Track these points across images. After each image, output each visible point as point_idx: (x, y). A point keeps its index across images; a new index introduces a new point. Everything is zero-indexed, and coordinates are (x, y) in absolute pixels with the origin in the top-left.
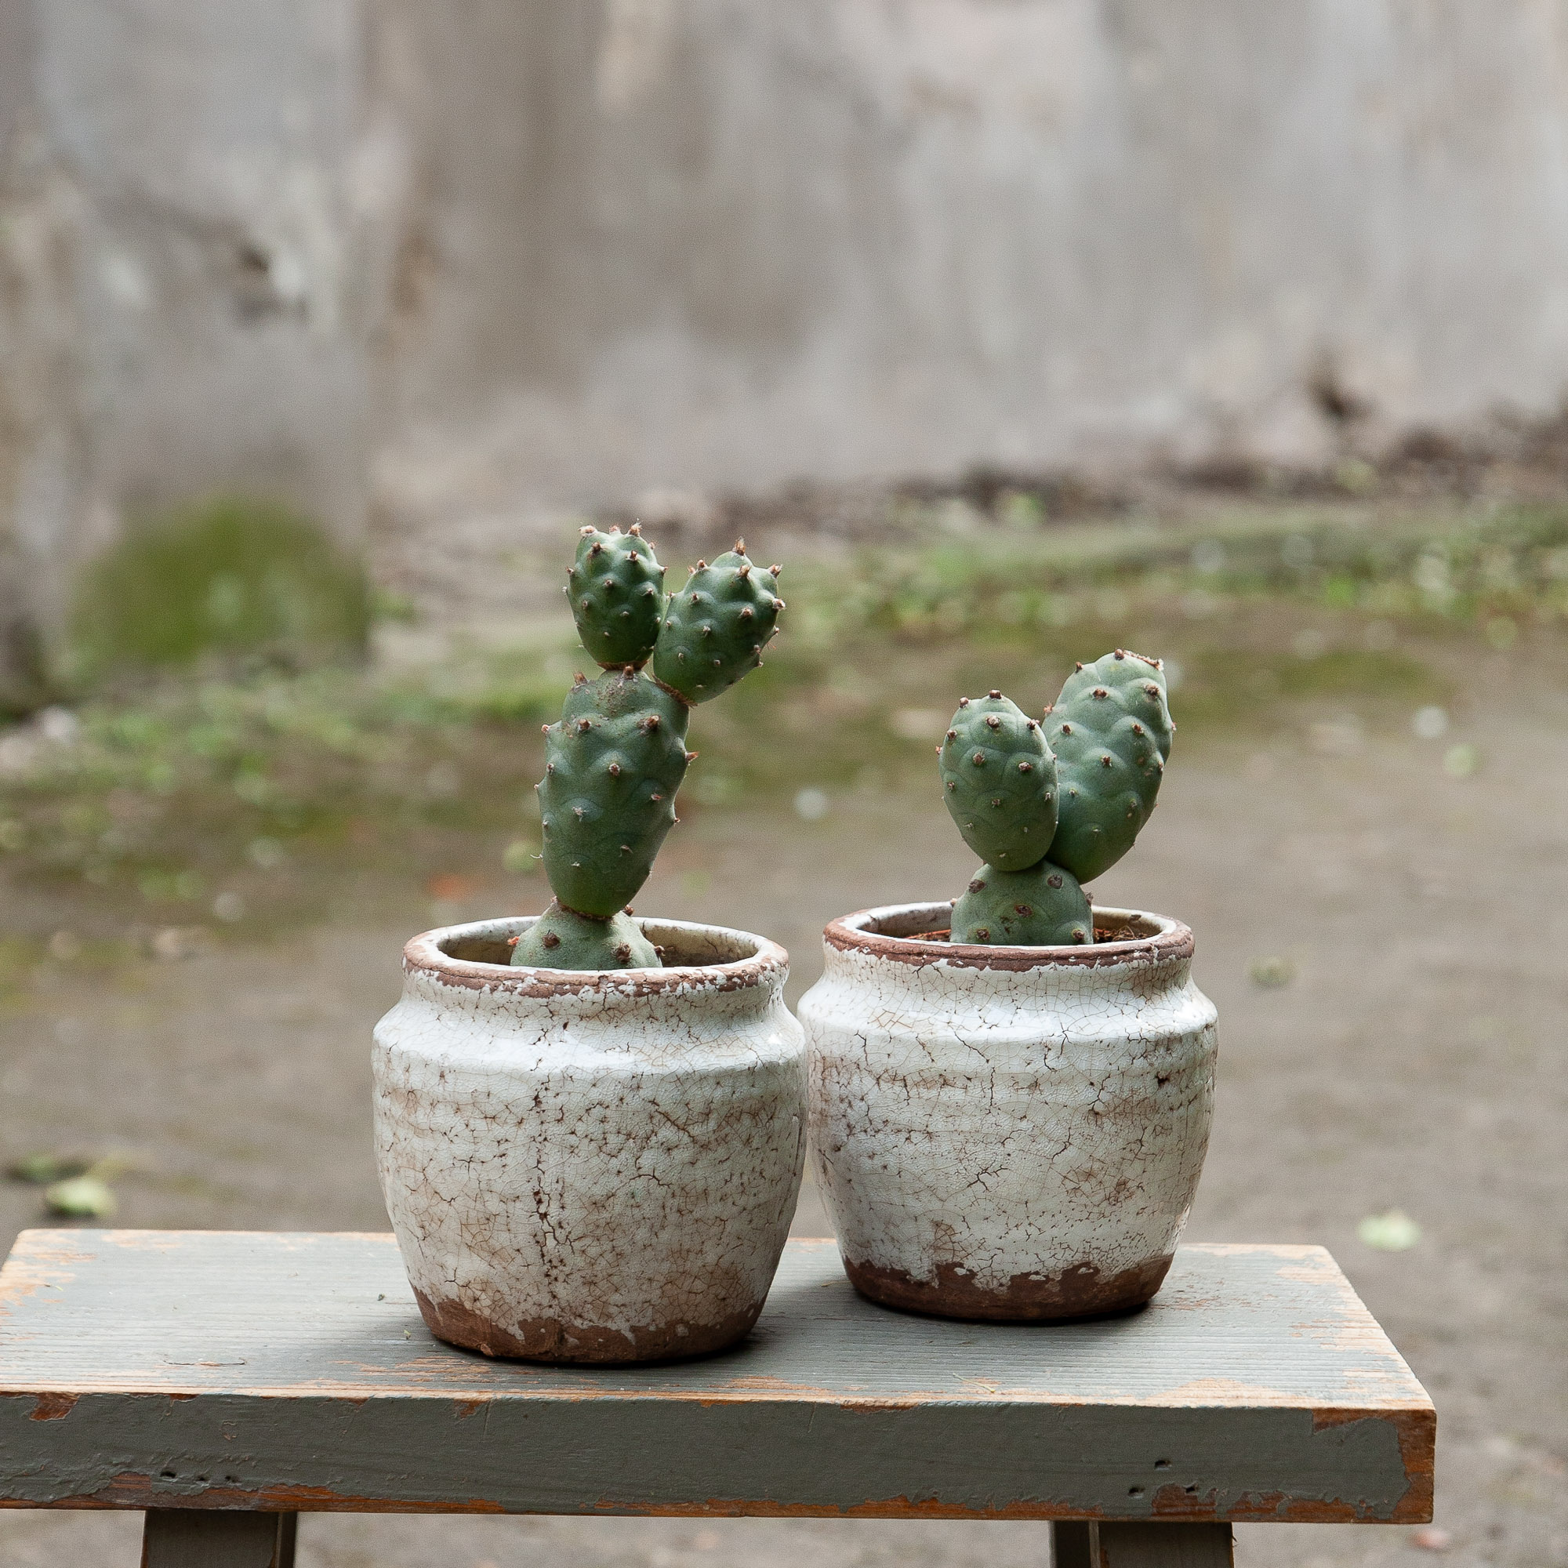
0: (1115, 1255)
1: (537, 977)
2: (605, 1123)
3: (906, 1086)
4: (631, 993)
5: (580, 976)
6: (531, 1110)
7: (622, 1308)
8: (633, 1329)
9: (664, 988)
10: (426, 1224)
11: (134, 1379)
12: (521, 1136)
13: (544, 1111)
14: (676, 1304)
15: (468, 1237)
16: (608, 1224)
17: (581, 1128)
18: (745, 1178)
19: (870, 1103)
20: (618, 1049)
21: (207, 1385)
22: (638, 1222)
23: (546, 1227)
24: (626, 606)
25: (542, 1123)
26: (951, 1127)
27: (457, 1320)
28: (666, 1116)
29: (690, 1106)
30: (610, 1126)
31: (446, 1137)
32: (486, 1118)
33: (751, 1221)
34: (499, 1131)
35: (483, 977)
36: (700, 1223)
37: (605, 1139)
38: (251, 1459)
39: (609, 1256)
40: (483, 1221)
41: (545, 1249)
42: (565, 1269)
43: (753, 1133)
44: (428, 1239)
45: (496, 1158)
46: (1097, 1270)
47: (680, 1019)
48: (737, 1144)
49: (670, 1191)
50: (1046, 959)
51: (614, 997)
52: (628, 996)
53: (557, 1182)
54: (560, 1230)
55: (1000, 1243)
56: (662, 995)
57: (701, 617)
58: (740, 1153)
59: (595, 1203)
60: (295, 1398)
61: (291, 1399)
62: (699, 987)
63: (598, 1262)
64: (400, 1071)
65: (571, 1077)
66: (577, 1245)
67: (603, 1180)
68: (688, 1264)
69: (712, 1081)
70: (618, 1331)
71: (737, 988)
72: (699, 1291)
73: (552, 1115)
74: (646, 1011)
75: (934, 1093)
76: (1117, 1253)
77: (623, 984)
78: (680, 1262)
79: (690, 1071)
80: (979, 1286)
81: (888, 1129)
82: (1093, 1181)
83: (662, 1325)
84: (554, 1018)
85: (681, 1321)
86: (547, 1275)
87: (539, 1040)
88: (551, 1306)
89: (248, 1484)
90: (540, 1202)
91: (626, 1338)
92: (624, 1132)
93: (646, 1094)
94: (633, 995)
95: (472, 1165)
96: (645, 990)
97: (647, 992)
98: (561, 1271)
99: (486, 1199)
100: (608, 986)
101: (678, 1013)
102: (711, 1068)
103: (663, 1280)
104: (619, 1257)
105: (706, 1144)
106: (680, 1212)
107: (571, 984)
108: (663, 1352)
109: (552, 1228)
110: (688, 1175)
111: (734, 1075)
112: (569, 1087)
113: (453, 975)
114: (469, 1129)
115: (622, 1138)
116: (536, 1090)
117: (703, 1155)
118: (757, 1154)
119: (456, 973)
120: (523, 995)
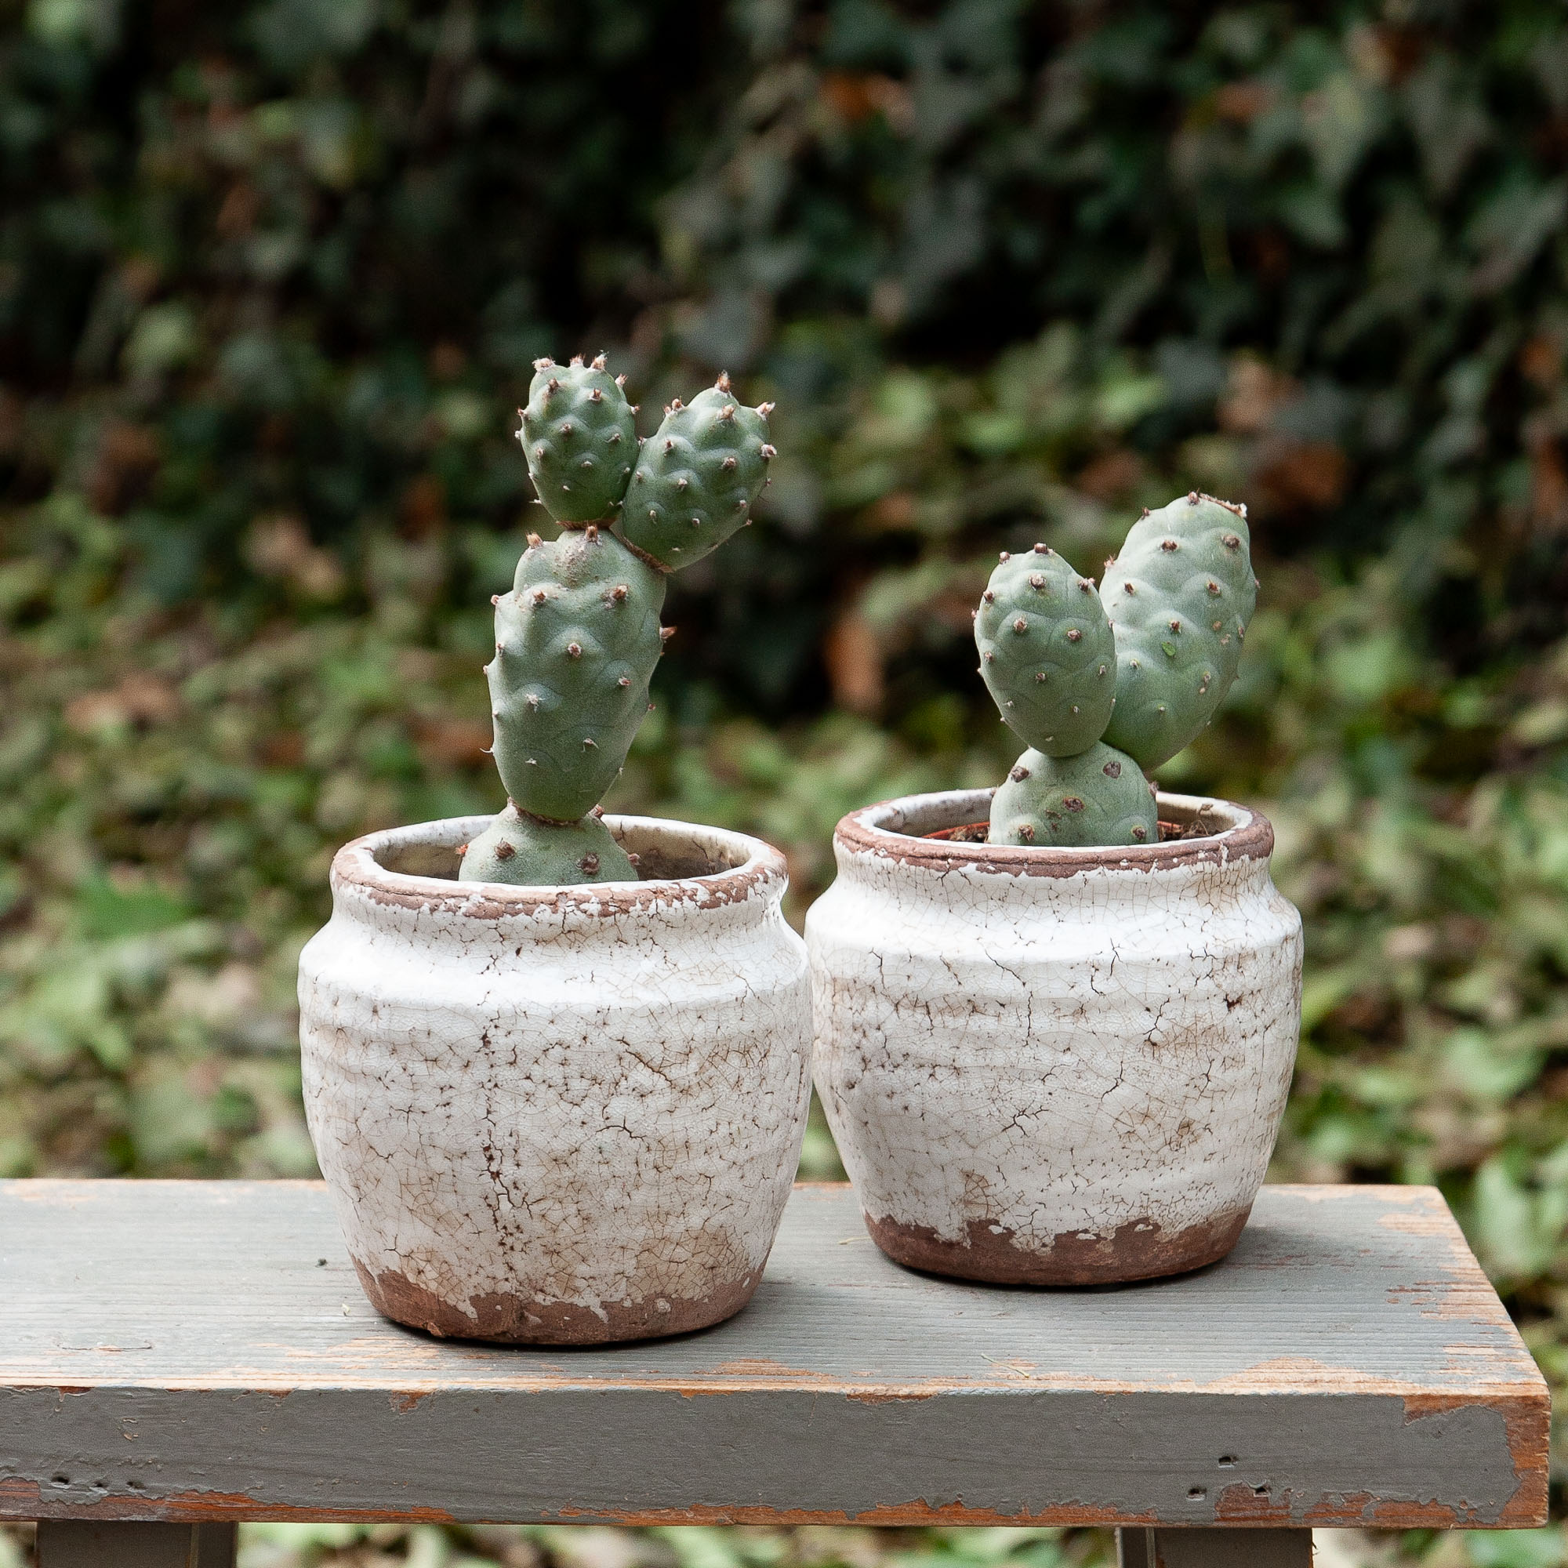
0: (1179, 1209)
1: (485, 894)
2: (565, 1067)
3: (929, 1013)
4: (595, 913)
5: (535, 894)
6: (479, 1051)
7: (590, 1280)
8: (605, 1305)
9: (634, 906)
10: (361, 1183)
11: (20, 1368)
12: (467, 1082)
13: (493, 1052)
14: (654, 1275)
15: (409, 1201)
16: (572, 1183)
17: (537, 1072)
18: (734, 1127)
19: (887, 1033)
20: (580, 980)
21: (104, 1375)
22: (607, 1182)
23: (499, 1189)
24: (589, 455)
25: (492, 1066)
26: (982, 1062)
27: (400, 1294)
28: (637, 1056)
29: (666, 1045)
30: (573, 1070)
31: (381, 1082)
32: (426, 1060)
33: (742, 1178)
34: (441, 1076)
35: (422, 894)
36: (680, 1182)
37: (566, 1085)
38: (155, 1462)
39: (575, 1222)
40: (425, 1180)
41: (498, 1214)
42: (521, 1236)
43: (743, 1074)
44: (364, 1200)
45: (439, 1107)
46: (1157, 1227)
47: (654, 942)
48: (723, 1089)
49: (644, 1145)
50: (1093, 862)
51: (576, 918)
52: (592, 915)
53: (511, 1135)
54: (515, 1191)
55: (1040, 1196)
56: (631, 914)
57: (677, 468)
58: (727, 1098)
59: (555, 1160)
60: (206, 1391)
61: (201, 1391)
62: (676, 903)
63: (560, 1228)
64: (328, 1005)
65: (524, 1013)
66: (535, 1209)
67: (563, 1133)
68: (668, 1230)
69: (693, 1016)
70: (587, 1309)
71: (722, 904)
72: (682, 1260)
73: (503, 1056)
74: (612, 934)
75: (961, 1021)
76: (1180, 1207)
77: (585, 902)
78: (658, 1226)
79: (666, 1004)
80: (1018, 1246)
81: (909, 1063)
82: (1150, 1124)
83: (639, 1300)
84: (505, 943)
85: (662, 1295)
86: (502, 1244)
87: (488, 968)
88: (507, 1280)
89: (152, 1490)
90: (491, 1158)
91: (596, 1316)
92: (589, 1076)
93: (614, 1030)
94: (597, 915)
95: (411, 1115)
96: (612, 909)
97: (613, 911)
98: (518, 1239)
99: (429, 1154)
100: (568, 905)
101: (651, 934)
102: (691, 1000)
103: (638, 1248)
104: (585, 1222)
105: (686, 1088)
106: (657, 1169)
107: (524, 903)
108: (640, 1330)
109: (506, 1188)
110: (666, 1126)
111: (718, 1007)
112: (522, 1023)
113: (387, 892)
114: (407, 1073)
115: (585, 1083)
116: (484, 1028)
117: (683, 1101)
118: (747, 1098)
119: (391, 889)
120: (467, 916)
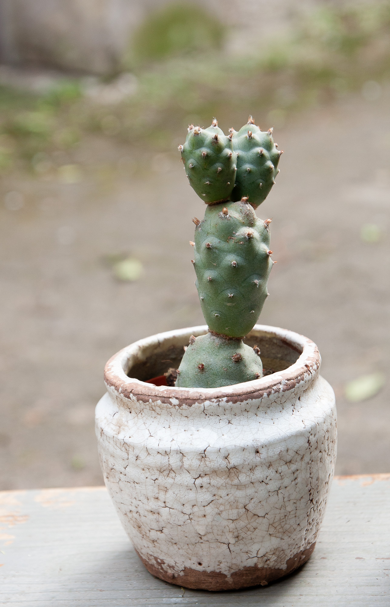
1: (286, 378)
12: (303, 465)
13: (311, 447)
15: (272, 531)
25: (311, 453)
31: (263, 483)
34: (293, 467)
35: (260, 390)
40: (283, 518)
45: (293, 482)
51: (314, 374)
52: (316, 370)
53: (317, 480)
59: (326, 483)
64: (219, 460)
65: (318, 424)
73: (314, 447)
77: (313, 366)
84: (296, 397)
86: (306, 530)
87: (293, 411)
90: (311, 494)
95: (280, 491)
96: (318, 365)
99: (287, 505)
100: (310, 369)
107: (299, 376)
109: (314, 505)
112: (318, 429)
113: (239, 395)
114: (278, 473)
116: (308, 437)
120: (283, 391)
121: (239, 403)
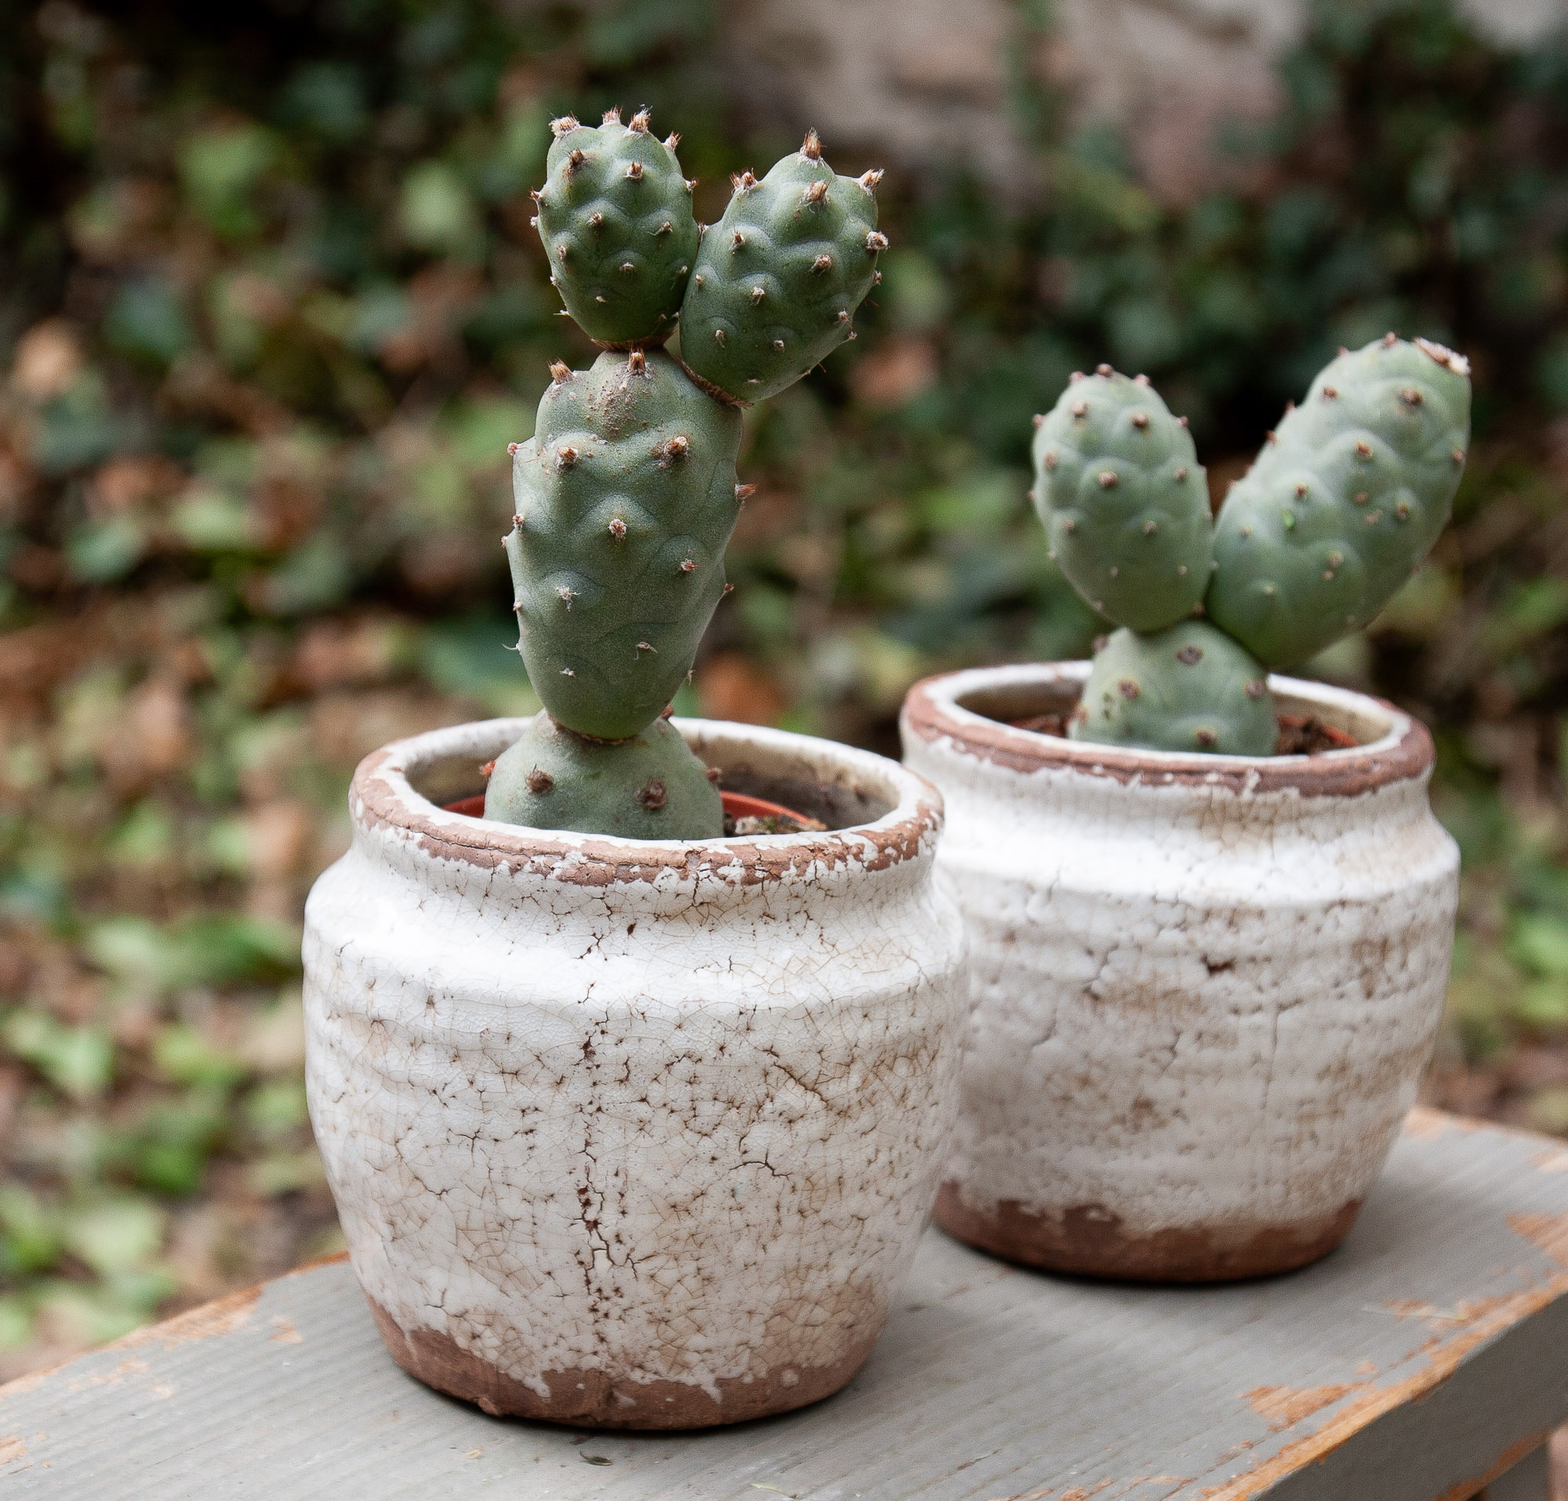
1: (588, 851)
2: (694, 1085)
4: (738, 879)
5: (657, 851)
6: (578, 1064)
7: (705, 1354)
8: (720, 1382)
9: (788, 869)
10: (399, 1221)
12: (560, 1103)
13: (598, 1066)
14: (785, 1343)
15: (468, 1250)
16: (693, 1235)
17: (656, 1092)
18: (895, 1153)
20: (714, 968)
22: (739, 1232)
23: (596, 1242)
25: (595, 1084)
27: (441, 1358)
28: (789, 1071)
29: (824, 1054)
30: (704, 1090)
31: (436, 1097)
32: (503, 1072)
33: (897, 1214)
34: (523, 1094)
35: (498, 848)
36: (829, 1227)
37: (694, 1109)
39: (692, 1283)
40: (494, 1226)
41: (591, 1273)
42: (621, 1300)
43: (910, 1085)
44: (400, 1240)
45: (518, 1136)
47: (808, 917)
48: (887, 1105)
49: (789, 1184)
51: (712, 886)
52: (733, 883)
53: (616, 1175)
54: (618, 1245)
56: (783, 881)
57: (750, 270)
58: (891, 1118)
59: (674, 1207)
62: (839, 865)
63: (673, 1291)
64: (358, 985)
65: (643, 1014)
66: (642, 1267)
67: (687, 1171)
68: (807, 1286)
69: (857, 1014)
70: (697, 1387)
71: (892, 863)
72: (820, 1321)
73: (612, 1072)
74: (758, 906)
77: (723, 865)
78: (796, 1284)
79: (827, 1000)
83: (763, 1374)
84: (613, 917)
85: (790, 1365)
86: (594, 1310)
87: (589, 950)
90: (587, 1203)
91: (707, 1396)
92: (724, 1098)
93: (760, 1038)
94: (739, 882)
95: (478, 1143)
96: (759, 874)
97: (761, 876)
98: (616, 1304)
99: (500, 1194)
100: (702, 868)
101: (805, 907)
102: (857, 993)
103: (768, 1312)
104: (706, 1282)
105: (844, 1110)
106: (801, 1213)
107: (643, 865)
108: (760, 1408)
109: (606, 1242)
110: (816, 1158)
111: (886, 1001)
112: (640, 1028)
113: (447, 841)
114: (475, 1088)
115: (719, 1106)
116: (587, 1033)
117: (840, 1125)
118: (912, 1114)
119: (453, 838)
120: (563, 879)
121: (440, 859)
